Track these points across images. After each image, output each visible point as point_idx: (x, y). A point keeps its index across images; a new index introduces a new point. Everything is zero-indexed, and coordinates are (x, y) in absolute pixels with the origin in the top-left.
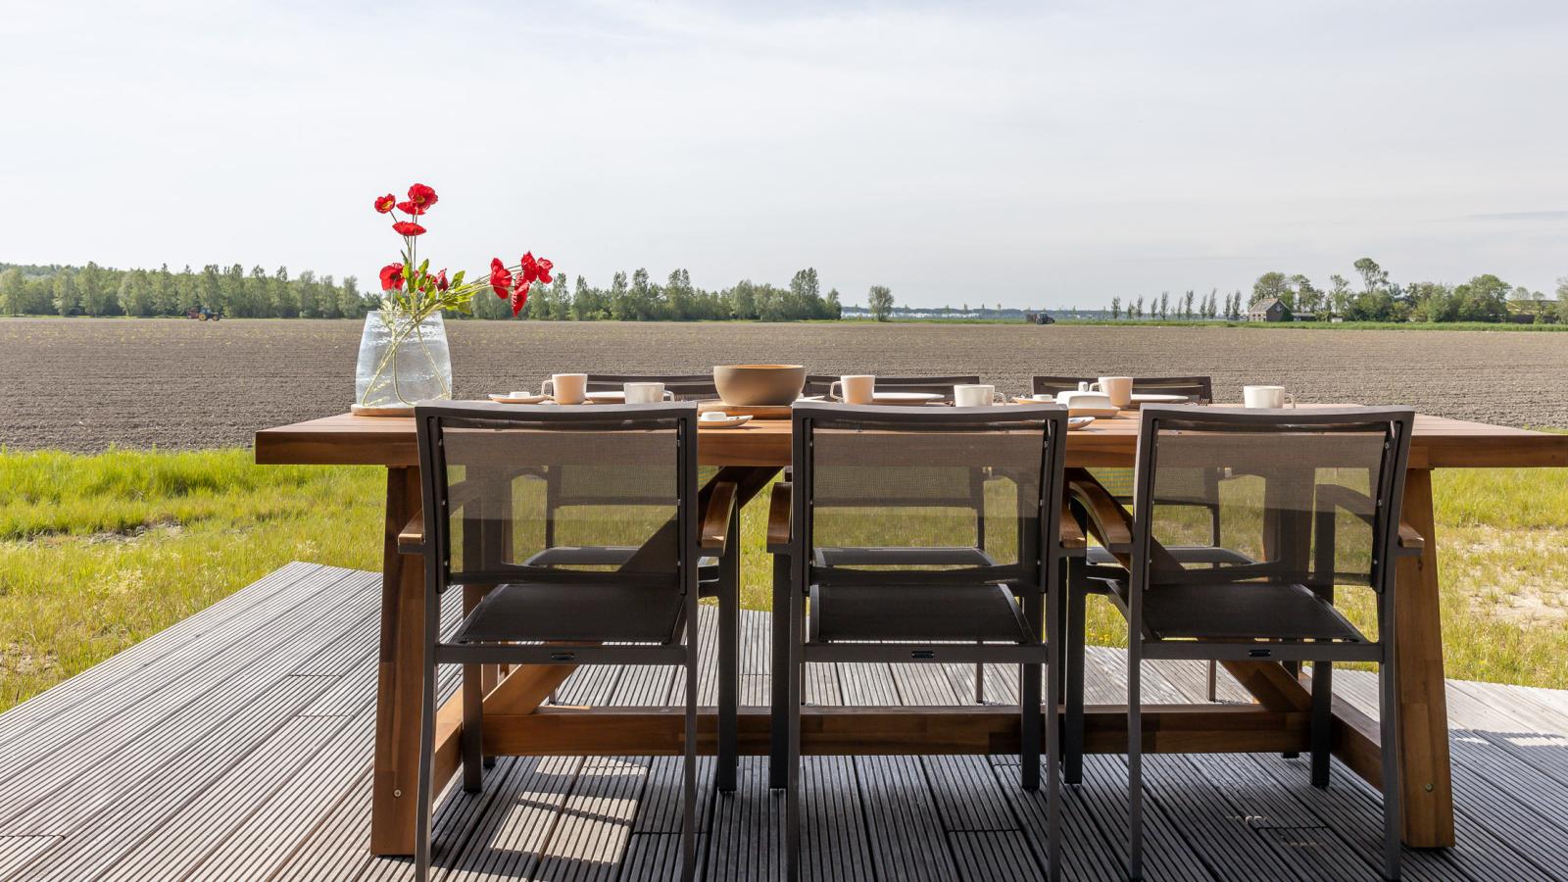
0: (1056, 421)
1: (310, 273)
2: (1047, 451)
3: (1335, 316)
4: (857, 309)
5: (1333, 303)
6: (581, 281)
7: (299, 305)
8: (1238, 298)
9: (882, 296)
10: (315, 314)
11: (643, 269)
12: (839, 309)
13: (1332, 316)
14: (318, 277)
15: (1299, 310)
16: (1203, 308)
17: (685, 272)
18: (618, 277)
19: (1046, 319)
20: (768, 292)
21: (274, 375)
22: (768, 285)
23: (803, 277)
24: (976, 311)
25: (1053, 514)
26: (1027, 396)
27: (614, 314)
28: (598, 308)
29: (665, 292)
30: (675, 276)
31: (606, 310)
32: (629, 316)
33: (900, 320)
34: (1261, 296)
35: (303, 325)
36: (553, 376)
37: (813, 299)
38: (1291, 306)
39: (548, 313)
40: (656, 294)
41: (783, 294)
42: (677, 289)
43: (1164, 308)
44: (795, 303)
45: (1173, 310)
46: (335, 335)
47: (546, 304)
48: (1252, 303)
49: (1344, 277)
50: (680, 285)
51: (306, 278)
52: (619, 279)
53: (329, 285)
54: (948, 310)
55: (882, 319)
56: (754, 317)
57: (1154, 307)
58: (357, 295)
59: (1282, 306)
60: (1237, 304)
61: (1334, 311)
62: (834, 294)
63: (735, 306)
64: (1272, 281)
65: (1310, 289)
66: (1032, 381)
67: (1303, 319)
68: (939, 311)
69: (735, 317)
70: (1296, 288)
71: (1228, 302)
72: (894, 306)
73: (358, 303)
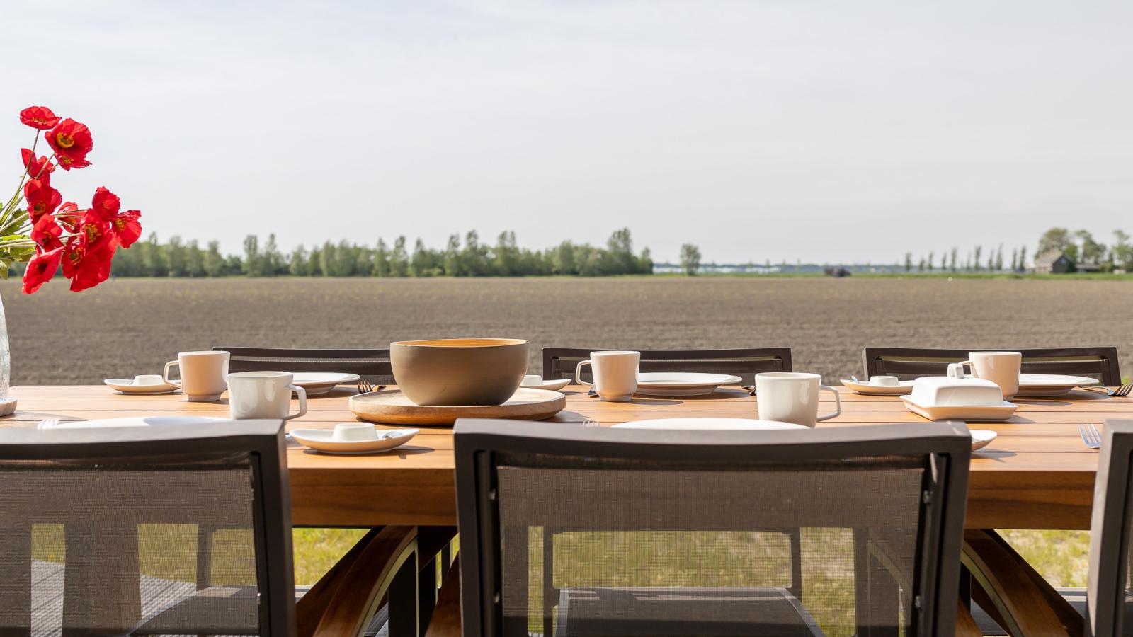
0: (948, 456)
1: (178, 238)
2: (929, 511)
3: (1118, 268)
4: (668, 265)
5: (1116, 256)
6: (419, 243)
7: (169, 266)
8: (1024, 251)
9: (691, 252)
10: (183, 273)
11: (474, 231)
12: (651, 265)
13: (1113, 268)
14: (184, 242)
15: (1083, 262)
16: (990, 261)
17: (513, 233)
18: (452, 238)
19: (843, 273)
20: (587, 251)
21: (130, 330)
22: (587, 245)
23: (619, 236)
24: (777, 266)
25: (941, 618)
26: (861, 379)
27: (448, 271)
28: (434, 265)
29: (495, 251)
30: (503, 236)
31: (441, 267)
32: (461, 273)
33: (707, 275)
34: (1047, 250)
35: (172, 284)
36: (181, 354)
37: (627, 257)
38: (1075, 259)
39: (388, 271)
40: (485, 253)
41: (603, 253)
42: (505, 250)
43: (953, 261)
44: (611, 260)
45: (962, 263)
46: (196, 292)
47: (388, 263)
48: (1037, 257)
49: (1126, 232)
50: (508, 244)
51: (175, 243)
52: (453, 242)
53: (195, 248)
54: (751, 266)
55: (691, 274)
56: (574, 273)
57: (944, 261)
58: (219, 257)
59: (1066, 258)
60: (1023, 257)
61: (1117, 262)
62: (647, 252)
63: (557, 263)
64: (1057, 236)
65: (1092, 243)
66: (864, 353)
67: (1088, 271)
68: (744, 267)
69: (558, 273)
70: (1079, 242)
71: (1015, 255)
72: (702, 261)
73: (220, 264)
